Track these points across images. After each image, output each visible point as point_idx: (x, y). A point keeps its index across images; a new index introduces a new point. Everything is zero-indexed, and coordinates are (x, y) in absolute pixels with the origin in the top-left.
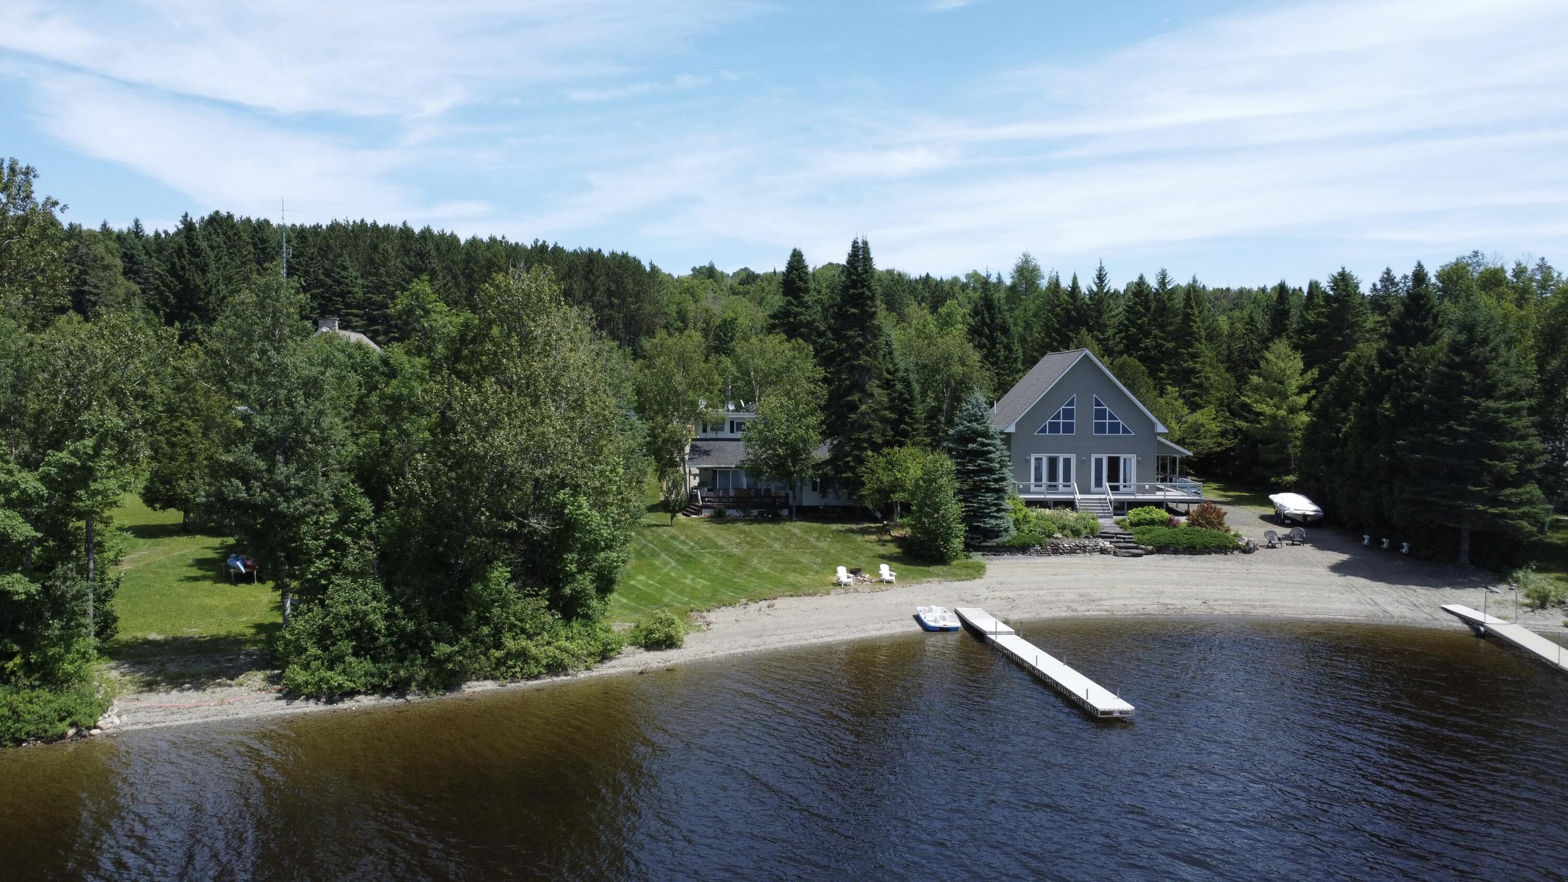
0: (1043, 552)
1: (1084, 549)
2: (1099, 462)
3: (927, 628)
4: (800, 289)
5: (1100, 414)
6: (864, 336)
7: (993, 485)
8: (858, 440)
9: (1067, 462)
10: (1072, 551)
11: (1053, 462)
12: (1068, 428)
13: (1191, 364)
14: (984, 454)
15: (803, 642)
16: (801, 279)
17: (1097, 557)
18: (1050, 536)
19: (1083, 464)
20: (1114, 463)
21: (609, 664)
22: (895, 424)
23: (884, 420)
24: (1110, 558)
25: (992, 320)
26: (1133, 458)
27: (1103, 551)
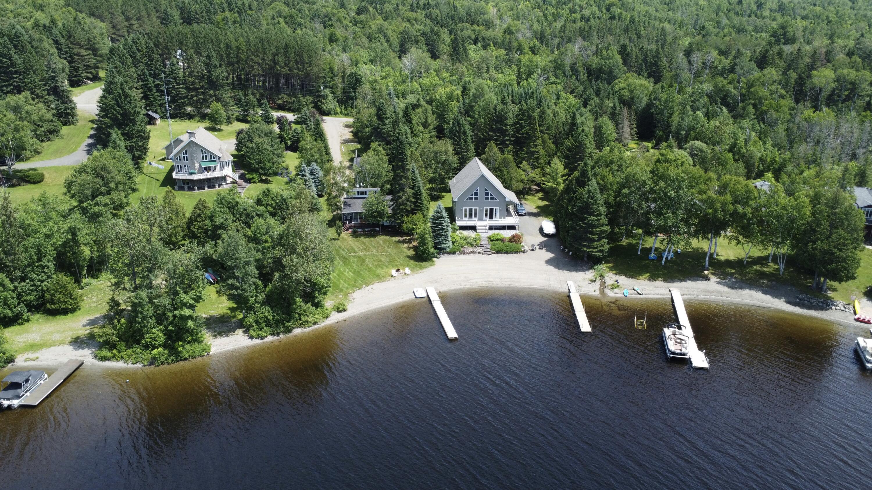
0: (460, 254)
1: (473, 252)
2: (486, 211)
3: (416, 297)
4: (383, 118)
5: (487, 194)
6: (404, 172)
7: (444, 234)
8: (402, 209)
9: (476, 210)
10: (469, 253)
11: (471, 210)
12: (476, 199)
13: (534, 149)
14: (441, 224)
15: (381, 306)
16: (384, 114)
17: (477, 254)
18: (463, 247)
19: (481, 211)
20: (491, 210)
21: (328, 319)
22: (415, 203)
23: (411, 201)
24: (481, 255)
25: (460, 130)
26: (498, 209)
27: (479, 253)
